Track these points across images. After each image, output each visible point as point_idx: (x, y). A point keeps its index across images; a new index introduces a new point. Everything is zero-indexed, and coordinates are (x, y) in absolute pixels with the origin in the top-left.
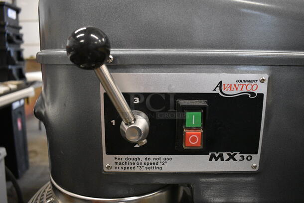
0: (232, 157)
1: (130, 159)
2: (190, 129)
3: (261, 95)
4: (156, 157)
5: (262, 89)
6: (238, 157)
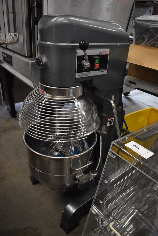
0: (102, 71)
1: (82, 74)
2: (97, 64)
3: (108, 54)
4: (87, 72)
5: (108, 53)
6: (103, 71)
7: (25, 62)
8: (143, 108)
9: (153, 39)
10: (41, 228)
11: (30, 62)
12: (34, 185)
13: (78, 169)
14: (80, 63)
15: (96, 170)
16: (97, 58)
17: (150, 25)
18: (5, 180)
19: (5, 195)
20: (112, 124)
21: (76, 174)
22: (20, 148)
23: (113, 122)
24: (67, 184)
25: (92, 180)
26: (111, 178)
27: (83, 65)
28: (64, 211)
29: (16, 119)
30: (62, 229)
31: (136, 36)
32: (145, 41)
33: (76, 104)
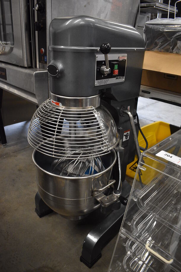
1: (101, 81)
4: (106, 79)
5: (126, 58)
6: (121, 78)
7: (26, 73)
8: (147, 124)
9: (167, 44)
10: (58, 266)
11: (32, 73)
12: (41, 218)
13: (102, 189)
14: (100, 69)
15: (118, 189)
16: (116, 64)
17: (163, 29)
18: (5, 215)
19: (8, 233)
20: (128, 139)
21: (97, 197)
22: (17, 177)
23: (129, 137)
24: (84, 210)
25: (116, 201)
26: (139, 195)
27: (103, 71)
28: (84, 242)
29: (7, 145)
30: (83, 264)
31: (147, 42)
32: (158, 46)
33: (96, 115)
